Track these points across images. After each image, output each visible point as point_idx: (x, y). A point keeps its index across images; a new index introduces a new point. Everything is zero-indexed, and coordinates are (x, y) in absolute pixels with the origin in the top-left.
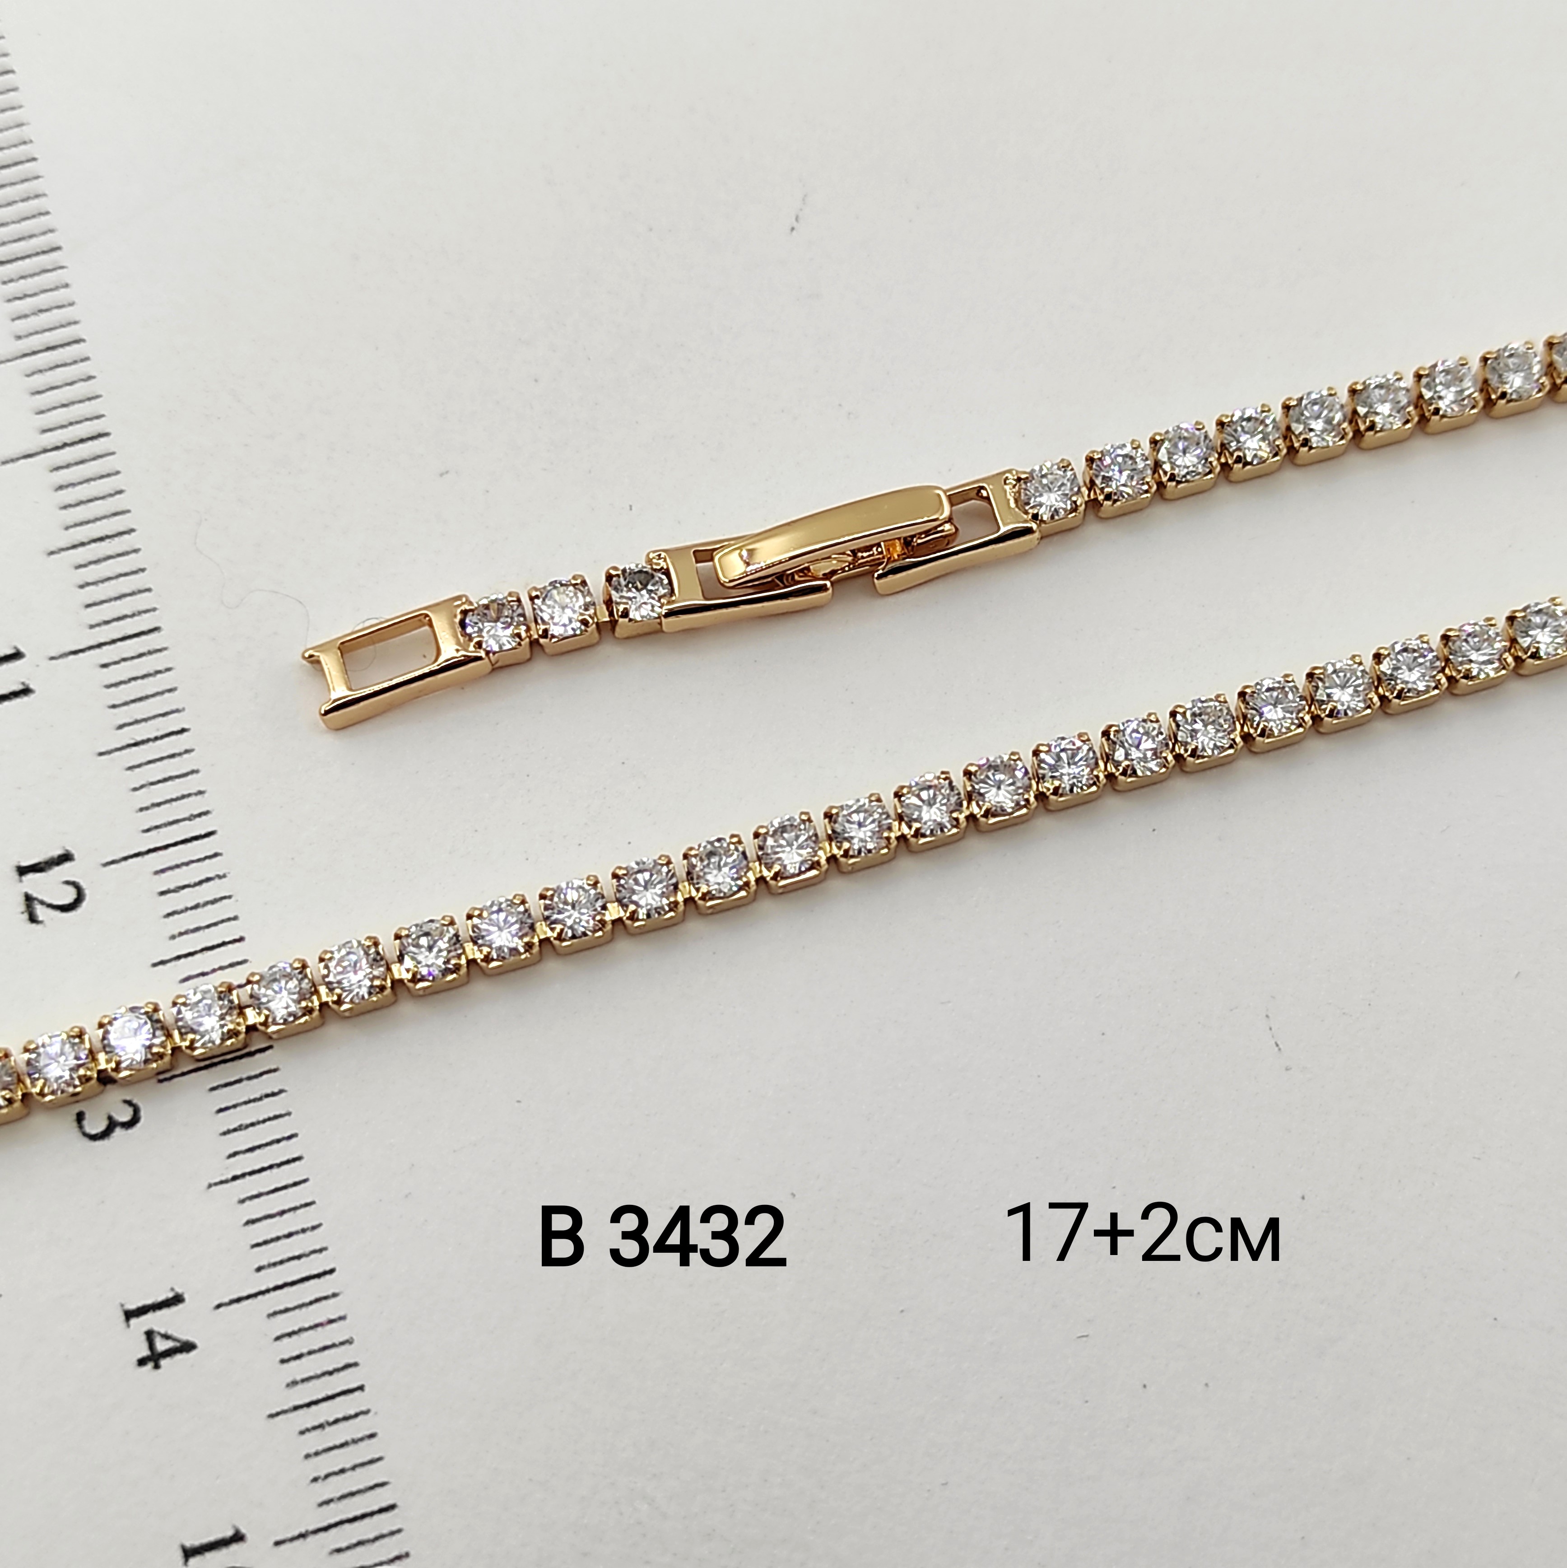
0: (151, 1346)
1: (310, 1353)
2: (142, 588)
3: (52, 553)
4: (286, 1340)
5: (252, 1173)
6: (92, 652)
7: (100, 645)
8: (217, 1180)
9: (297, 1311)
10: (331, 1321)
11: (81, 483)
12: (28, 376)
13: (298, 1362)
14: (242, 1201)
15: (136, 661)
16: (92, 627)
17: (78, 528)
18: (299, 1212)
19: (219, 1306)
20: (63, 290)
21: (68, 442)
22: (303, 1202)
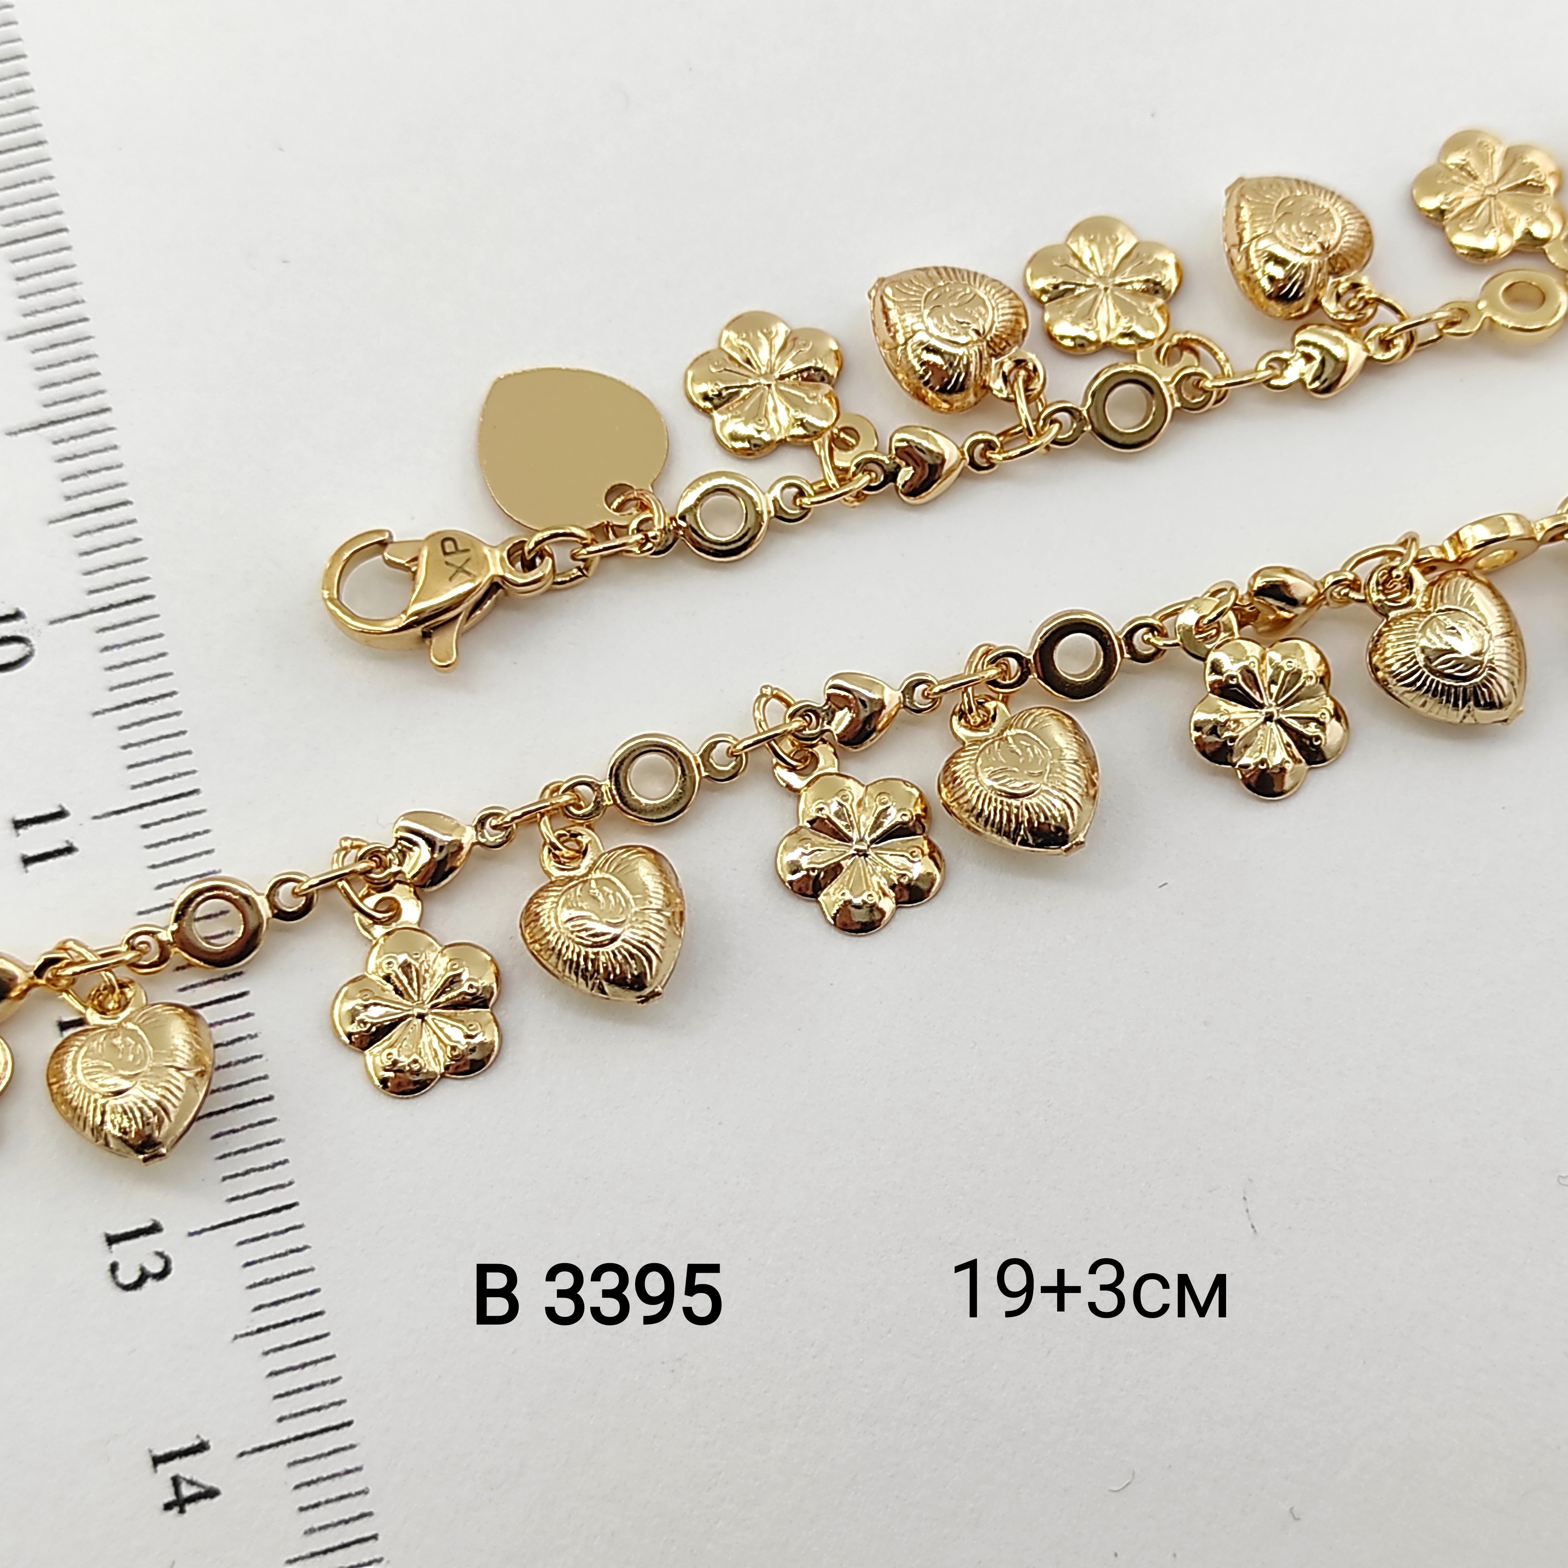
0: (177, 1492)
1: (328, 1502)
2: (182, 750)
3: (97, 713)
4: (305, 1489)
5: (276, 1326)
6: (133, 812)
7: (141, 806)
8: (243, 1332)
9: (316, 1461)
10: (348, 1472)
11: (126, 645)
12: (77, 536)
13: (316, 1510)
14: (266, 1353)
15: (175, 822)
16: (134, 787)
17: (122, 690)
18: (320, 1365)
19: (242, 1454)
20: (111, 452)
21: (114, 603)
22: (324, 1355)
